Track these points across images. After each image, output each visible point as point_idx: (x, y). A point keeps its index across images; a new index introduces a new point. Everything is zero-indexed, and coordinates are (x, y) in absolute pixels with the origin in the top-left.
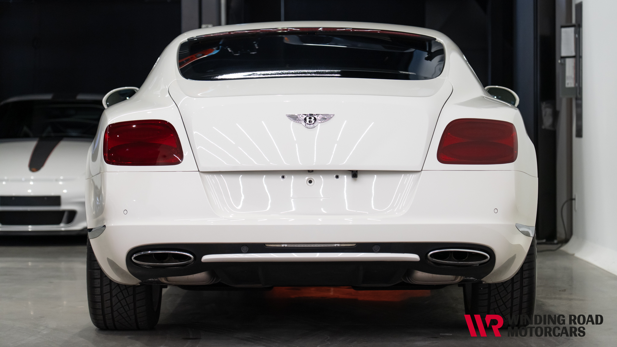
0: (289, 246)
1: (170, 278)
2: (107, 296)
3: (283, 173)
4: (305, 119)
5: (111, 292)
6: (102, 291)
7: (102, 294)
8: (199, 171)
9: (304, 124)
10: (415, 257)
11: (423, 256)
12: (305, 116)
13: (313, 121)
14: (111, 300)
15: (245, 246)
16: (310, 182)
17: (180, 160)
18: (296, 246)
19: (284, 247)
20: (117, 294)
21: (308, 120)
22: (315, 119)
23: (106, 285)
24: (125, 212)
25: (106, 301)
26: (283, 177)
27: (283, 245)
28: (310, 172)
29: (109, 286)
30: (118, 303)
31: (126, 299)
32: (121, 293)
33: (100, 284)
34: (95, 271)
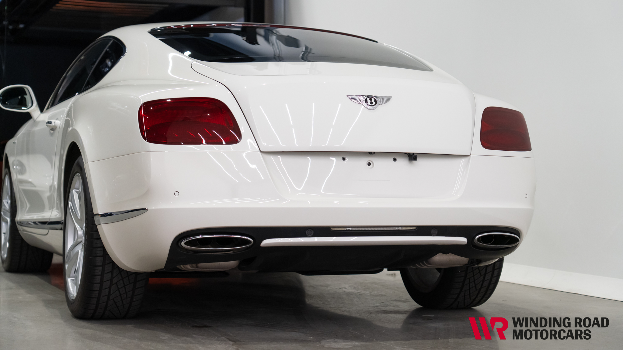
0: (354, 229)
1: (200, 265)
2: (106, 284)
3: (343, 155)
4: (366, 100)
5: (111, 280)
6: (102, 279)
7: (101, 283)
8: (260, 151)
9: (366, 105)
10: (463, 240)
11: (471, 239)
12: (365, 98)
13: (374, 103)
14: (110, 288)
15: (310, 230)
16: (369, 164)
17: (239, 139)
18: (360, 229)
19: (349, 230)
20: (117, 282)
21: (369, 101)
22: (375, 101)
23: (107, 273)
24: (177, 194)
25: (105, 289)
26: (344, 159)
27: (348, 229)
28: (371, 153)
29: (110, 273)
30: (117, 291)
31: (126, 287)
32: (121, 281)
33: (101, 271)
34: (97, 258)
